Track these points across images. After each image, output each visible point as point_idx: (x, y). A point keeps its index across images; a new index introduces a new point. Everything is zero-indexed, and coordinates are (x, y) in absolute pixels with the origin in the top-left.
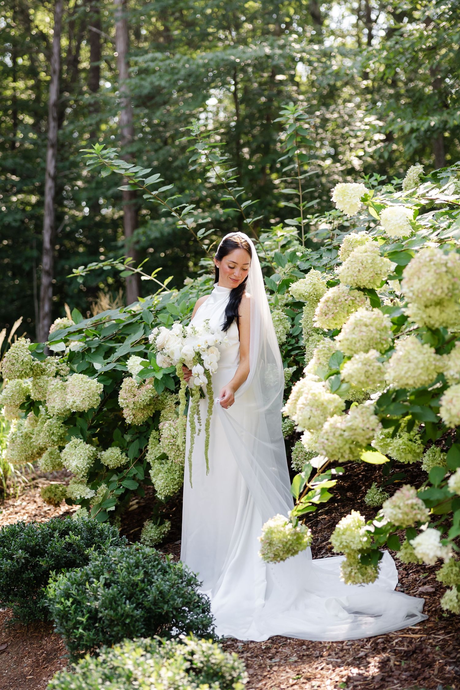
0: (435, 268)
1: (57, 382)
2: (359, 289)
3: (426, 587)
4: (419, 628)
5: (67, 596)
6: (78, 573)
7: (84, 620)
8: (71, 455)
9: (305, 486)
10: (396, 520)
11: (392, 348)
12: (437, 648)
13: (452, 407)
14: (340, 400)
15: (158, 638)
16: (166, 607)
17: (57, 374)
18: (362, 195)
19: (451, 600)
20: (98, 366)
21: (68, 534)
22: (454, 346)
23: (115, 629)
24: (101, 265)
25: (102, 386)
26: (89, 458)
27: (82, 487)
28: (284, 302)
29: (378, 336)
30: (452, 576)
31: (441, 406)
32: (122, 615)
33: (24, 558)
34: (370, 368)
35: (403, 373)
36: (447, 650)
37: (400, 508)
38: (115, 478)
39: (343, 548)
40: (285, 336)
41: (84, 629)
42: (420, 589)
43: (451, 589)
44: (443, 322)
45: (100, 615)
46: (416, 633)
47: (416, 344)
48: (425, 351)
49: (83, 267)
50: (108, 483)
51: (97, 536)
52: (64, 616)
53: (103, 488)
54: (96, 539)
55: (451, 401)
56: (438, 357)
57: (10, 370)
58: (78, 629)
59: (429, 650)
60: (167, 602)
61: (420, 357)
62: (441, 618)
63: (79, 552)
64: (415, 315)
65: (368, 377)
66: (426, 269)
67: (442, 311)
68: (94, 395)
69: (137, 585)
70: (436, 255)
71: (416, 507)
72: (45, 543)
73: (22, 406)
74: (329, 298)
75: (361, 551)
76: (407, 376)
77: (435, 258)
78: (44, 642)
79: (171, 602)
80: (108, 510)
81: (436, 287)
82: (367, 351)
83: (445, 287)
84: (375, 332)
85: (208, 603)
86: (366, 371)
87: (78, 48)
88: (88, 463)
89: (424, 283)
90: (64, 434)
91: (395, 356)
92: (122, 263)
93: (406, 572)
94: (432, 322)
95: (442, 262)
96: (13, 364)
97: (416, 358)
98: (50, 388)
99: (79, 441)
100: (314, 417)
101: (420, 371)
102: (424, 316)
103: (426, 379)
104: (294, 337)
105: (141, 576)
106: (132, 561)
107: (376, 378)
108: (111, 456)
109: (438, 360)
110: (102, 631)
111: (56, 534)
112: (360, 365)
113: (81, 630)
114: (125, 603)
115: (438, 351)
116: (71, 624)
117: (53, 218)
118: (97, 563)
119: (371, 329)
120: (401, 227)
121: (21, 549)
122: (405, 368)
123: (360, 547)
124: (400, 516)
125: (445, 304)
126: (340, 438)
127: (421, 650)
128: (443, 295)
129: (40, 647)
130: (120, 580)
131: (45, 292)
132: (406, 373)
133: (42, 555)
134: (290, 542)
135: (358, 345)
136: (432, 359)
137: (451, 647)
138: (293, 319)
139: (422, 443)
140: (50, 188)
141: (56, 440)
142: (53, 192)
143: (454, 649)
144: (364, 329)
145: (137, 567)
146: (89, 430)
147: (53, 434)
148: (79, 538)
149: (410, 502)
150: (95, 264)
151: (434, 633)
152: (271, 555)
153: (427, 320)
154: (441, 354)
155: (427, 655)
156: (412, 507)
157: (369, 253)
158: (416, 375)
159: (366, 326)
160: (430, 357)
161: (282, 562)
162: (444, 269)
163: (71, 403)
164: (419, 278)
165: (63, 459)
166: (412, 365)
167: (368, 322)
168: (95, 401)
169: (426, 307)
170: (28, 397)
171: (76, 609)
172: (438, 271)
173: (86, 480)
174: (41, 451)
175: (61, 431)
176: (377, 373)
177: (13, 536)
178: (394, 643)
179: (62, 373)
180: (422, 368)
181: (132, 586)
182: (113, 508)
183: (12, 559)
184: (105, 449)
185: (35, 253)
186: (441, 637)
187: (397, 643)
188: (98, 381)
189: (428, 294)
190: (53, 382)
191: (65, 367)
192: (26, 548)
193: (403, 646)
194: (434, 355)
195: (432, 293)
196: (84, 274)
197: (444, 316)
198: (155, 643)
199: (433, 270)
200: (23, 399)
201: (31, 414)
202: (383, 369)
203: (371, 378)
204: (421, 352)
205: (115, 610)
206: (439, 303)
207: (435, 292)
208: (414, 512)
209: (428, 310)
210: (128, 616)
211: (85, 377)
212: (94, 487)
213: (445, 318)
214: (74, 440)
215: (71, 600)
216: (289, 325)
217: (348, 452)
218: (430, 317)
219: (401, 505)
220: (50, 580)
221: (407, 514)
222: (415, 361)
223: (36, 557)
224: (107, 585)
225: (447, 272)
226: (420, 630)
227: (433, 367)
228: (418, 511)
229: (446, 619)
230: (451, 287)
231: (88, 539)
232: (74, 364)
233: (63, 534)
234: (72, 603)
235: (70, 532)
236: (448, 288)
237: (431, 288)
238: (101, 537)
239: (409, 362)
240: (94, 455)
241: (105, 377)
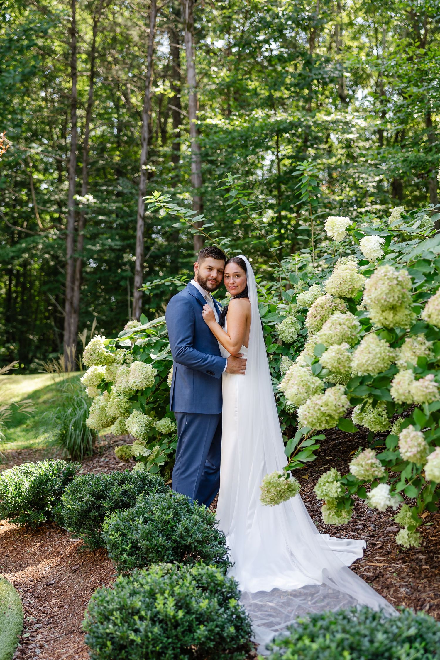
0: (388, 281)
1: (124, 367)
2: (340, 297)
3: (392, 527)
4: (383, 558)
5: (117, 530)
6: (125, 513)
7: (128, 548)
8: (133, 423)
9: (296, 448)
10: (360, 476)
11: (359, 343)
12: (395, 574)
13: (399, 387)
14: (320, 381)
15: (177, 563)
16: (189, 540)
17: (124, 362)
18: (347, 226)
19: (403, 538)
20: (153, 357)
21: (124, 483)
22: (405, 341)
23: (150, 555)
24: (163, 281)
25: (156, 370)
26: (146, 426)
27: (141, 447)
28: (296, 309)
29: (349, 333)
30: (406, 519)
31: (392, 387)
32: (156, 545)
33: (91, 501)
34: (341, 357)
35: (364, 361)
36: (402, 575)
37: (362, 466)
38: (166, 441)
39: (323, 496)
40: (296, 336)
41: (128, 556)
42: (388, 529)
43: (404, 528)
44: (396, 323)
45: (139, 545)
46: (381, 563)
47: (375, 339)
48: (381, 345)
49: (149, 283)
50: (161, 444)
51: (146, 485)
52: (115, 545)
53: (157, 448)
54: (146, 487)
55: (399, 383)
56: (392, 349)
57: (89, 359)
58: (123, 555)
59: (388, 576)
60: (191, 536)
61: (378, 350)
62: (401, 551)
63: (133, 497)
64: (375, 317)
65: (339, 364)
66: (381, 282)
67: (395, 315)
68: (149, 377)
69: (169, 522)
70: (389, 271)
71: (374, 466)
72: (108, 489)
73: (99, 386)
74: (318, 304)
75: (336, 498)
76: (367, 363)
77: (388, 274)
78: (106, 564)
79: (194, 536)
80: (159, 464)
81: (389, 296)
82: (340, 344)
83: (396, 296)
84: (346, 329)
85: (224, 537)
86: (339, 359)
87: (166, 122)
88: (146, 429)
89: (379, 293)
90: (129, 407)
91: (360, 348)
92: (179, 280)
93: (378, 516)
94: (387, 323)
95: (394, 276)
96: (91, 355)
97: (374, 350)
98: (118, 372)
99: (139, 412)
100: (300, 393)
101: (377, 360)
102: (381, 318)
103: (382, 366)
104: (303, 337)
105: (171, 515)
106: (165, 504)
107: (346, 364)
108: (164, 425)
109: (391, 352)
110: (142, 557)
111: (116, 483)
112: (334, 354)
113: (125, 556)
114: (158, 536)
115: (391, 346)
116: (118, 551)
117: (142, 248)
118: (140, 505)
119: (344, 327)
120: (375, 251)
121: (89, 494)
122: (366, 358)
123: (336, 495)
124: (363, 472)
125: (397, 309)
126: (319, 412)
127: (383, 576)
128: (395, 303)
129: (103, 568)
130: (156, 518)
131: (137, 303)
132: (366, 361)
133: (105, 499)
134: (283, 491)
135: (333, 339)
136: (386, 351)
137: (406, 573)
138: (303, 323)
139: (388, 417)
140: (141, 226)
141: (123, 412)
142: (142, 228)
143: (407, 575)
144: (338, 327)
145: (169, 509)
146: (147, 404)
147: (121, 407)
148: (133, 486)
149: (369, 461)
150: (158, 280)
151: (394, 563)
152: (268, 500)
153: (383, 321)
154: (394, 348)
155: (386, 580)
156: (371, 466)
157: (348, 271)
158: (375, 363)
159: (340, 324)
160: (385, 349)
161: (276, 505)
162: (395, 282)
163: (132, 383)
164: (376, 289)
165: (127, 426)
166: (371, 356)
167: (342, 322)
168: (152, 383)
169: (383, 311)
170: (103, 380)
171: (123, 540)
172: (390, 284)
173: (145, 442)
174: (114, 420)
175: (127, 406)
176: (347, 360)
177: (84, 484)
178: (363, 569)
179: (128, 361)
180: (379, 358)
181: (165, 522)
182: (163, 464)
183: (82, 501)
184: (160, 419)
185: (129, 274)
186: (399, 566)
187: (365, 570)
188: (153, 367)
189: (383, 301)
190: (121, 368)
191: (130, 357)
192: (92, 493)
193: (370, 572)
194: (388, 348)
195: (385, 301)
196: (150, 288)
197: (397, 318)
198: (175, 568)
199: (386, 283)
200: (99, 381)
201: (105, 392)
202: (352, 358)
203: (342, 364)
204: (378, 345)
205: (150, 541)
206: (393, 308)
207: (388, 300)
208: (373, 469)
209: (384, 314)
210: (160, 545)
211: (144, 364)
212: (151, 448)
213: (398, 320)
214: (135, 412)
215: (119, 533)
216: (299, 327)
217: (324, 422)
218: (386, 319)
219: (363, 463)
220: (106, 518)
221: (367, 471)
222: (374, 352)
223: (100, 500)
224: (145, 522)
225: (397, 284)
226: (384, 560)
227: (387, 357)
228: (375, 469)
229: (405, 552)
230: (400, 296)
231: (140, 487)
232: (137, 354)
233: (121, 483)
234: (120, 535)
235: (126, 482)
236: (398, 297)
237: (385, 297)
238: (150, 486)
239: (370, 353)
240: (150, 423)
241: (158, 364)
